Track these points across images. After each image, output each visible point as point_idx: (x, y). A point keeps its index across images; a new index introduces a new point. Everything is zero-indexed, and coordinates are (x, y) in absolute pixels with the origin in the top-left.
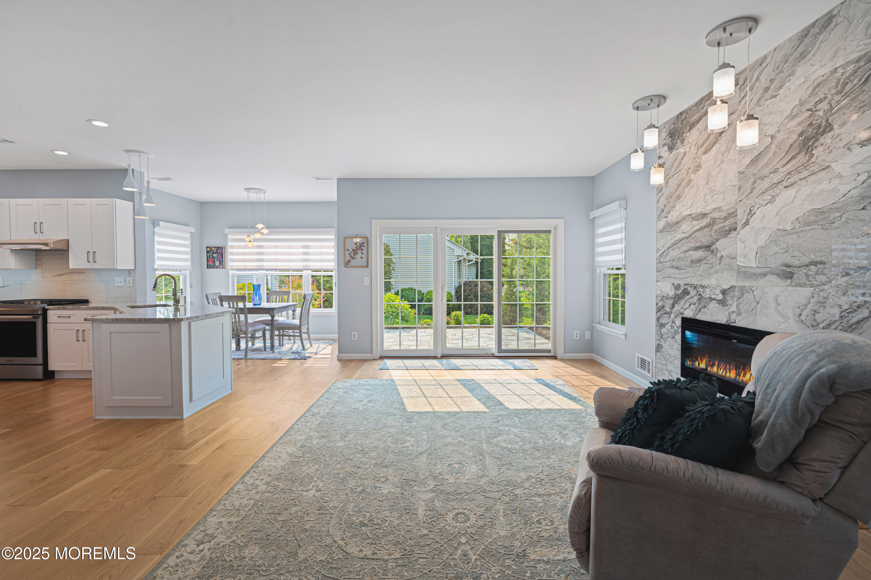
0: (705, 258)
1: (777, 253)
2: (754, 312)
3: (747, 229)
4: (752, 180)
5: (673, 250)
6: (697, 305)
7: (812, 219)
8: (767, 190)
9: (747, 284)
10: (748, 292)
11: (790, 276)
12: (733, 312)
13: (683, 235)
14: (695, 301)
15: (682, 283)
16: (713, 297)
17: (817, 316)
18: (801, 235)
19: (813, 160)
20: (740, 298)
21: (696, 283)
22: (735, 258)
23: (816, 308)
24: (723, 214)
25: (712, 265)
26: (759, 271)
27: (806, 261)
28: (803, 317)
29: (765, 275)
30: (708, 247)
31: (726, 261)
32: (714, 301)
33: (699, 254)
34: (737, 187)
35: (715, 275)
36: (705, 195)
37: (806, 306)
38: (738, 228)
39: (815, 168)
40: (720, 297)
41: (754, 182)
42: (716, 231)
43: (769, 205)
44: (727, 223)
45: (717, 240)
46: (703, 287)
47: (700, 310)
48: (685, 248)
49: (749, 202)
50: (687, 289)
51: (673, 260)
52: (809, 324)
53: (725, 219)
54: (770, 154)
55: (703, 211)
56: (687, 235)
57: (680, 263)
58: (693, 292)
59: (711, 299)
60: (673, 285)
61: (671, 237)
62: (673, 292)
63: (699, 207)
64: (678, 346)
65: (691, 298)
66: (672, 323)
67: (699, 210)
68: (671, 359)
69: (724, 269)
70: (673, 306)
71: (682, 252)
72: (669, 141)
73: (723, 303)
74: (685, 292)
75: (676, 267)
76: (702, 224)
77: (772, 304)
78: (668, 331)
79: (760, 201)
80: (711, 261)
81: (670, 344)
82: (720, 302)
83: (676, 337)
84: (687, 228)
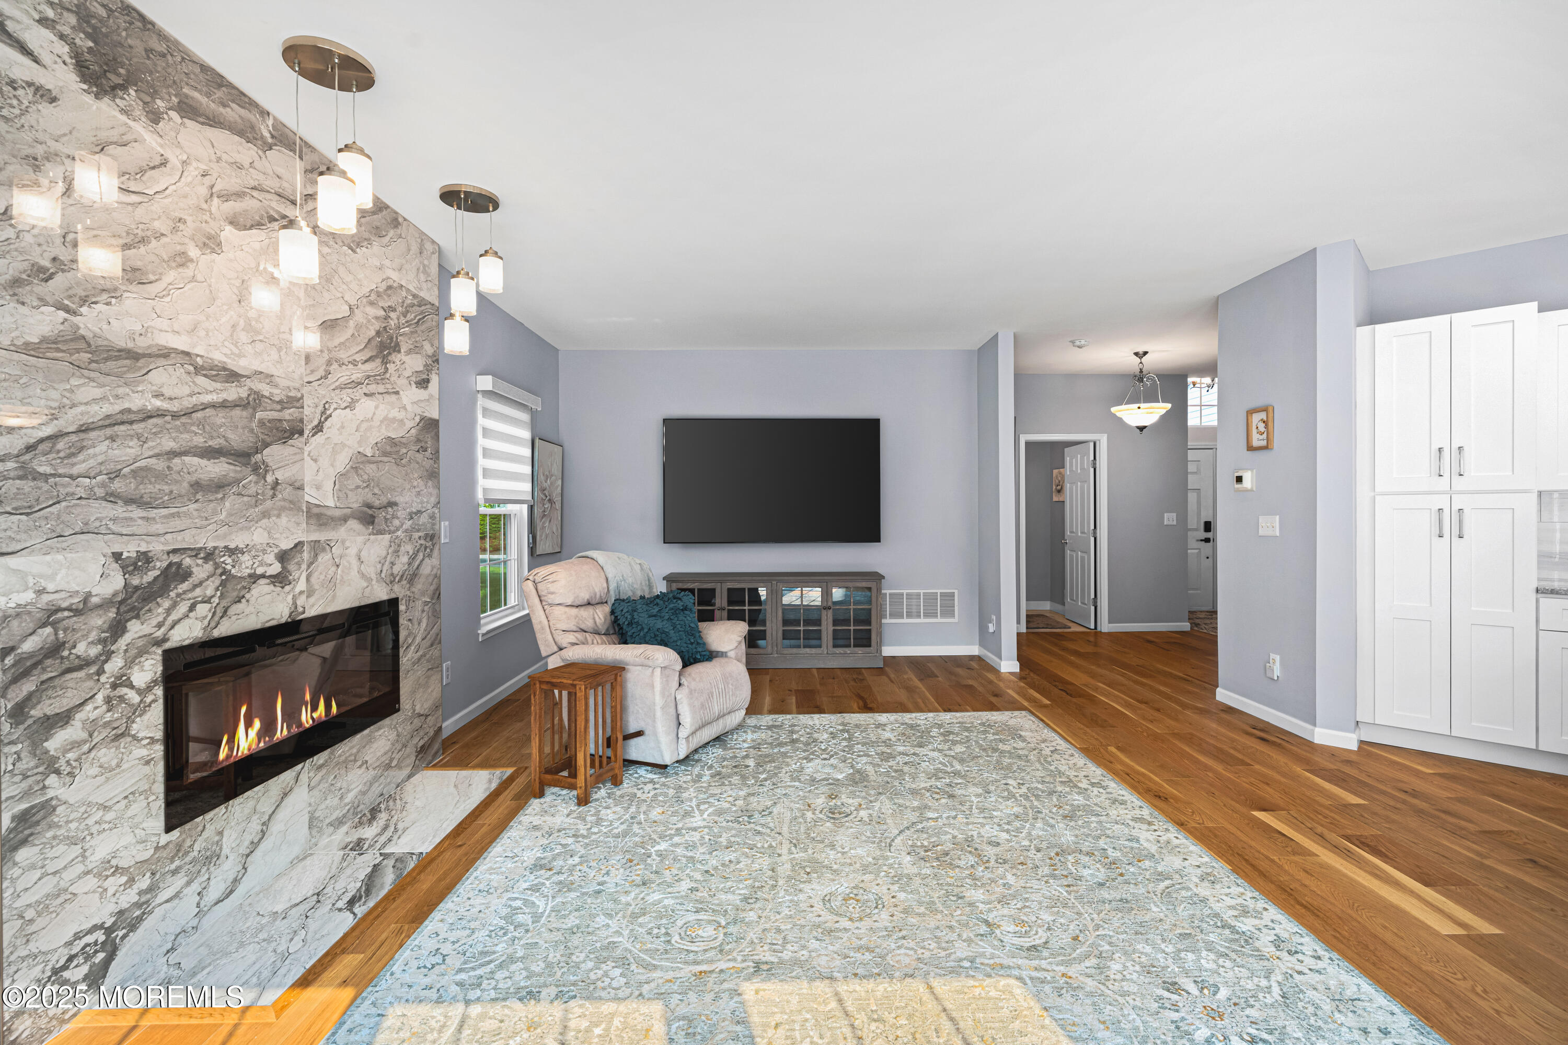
0: (238, 481)
1: (358, 487)
2: (332, 583)
3: (319, 438)
4: (326, 356)
5: (112, 439)
6: (216, 600)
7: (388, 448)
8: (345, 386)
9: (321, 536)
10: (323, 549)
11: (371, 520)
12: (301, 593)
13: (158, 403)
14: (209, 592)
15: (157, 547)
16: (260, 571)
17: (394, 569)
18: (380, 465)
19: (388, 375)
20: (312, 563)
21: (210, 545)
22: (301, 488)
23: (392, 559)
24: (278, 394)
25: (255, 499)
26: (338, 513)
27: (384, 501)
28: (383, 575)
29: (345, 519)
30: (242, 456)
31: (286, 492)
32: (262, 581)
33: (217, 469)
34: (303, 354)
35: (264, 522)
36: (232, 326)
37: (386, 557)
38: (306, 432)
40: (276, 568)
41: (330, 362)
42: (262, 423)
43: (348, 410)
44: (287, 414)
45: (267, 445)
46: (232, 552)
47: (225, 612)
48: (169, 444)
49: (323, 392)
50: (179, 565)
51: (115, 475)
52: (388, 580)
53: (282, 404)
54: (349, 333)
55: (232, 365)
56: (174, 407)
57: (149, 489)
58: (201, 570)
59: (255, 578)
60: (117, 556)
61: (97, 392)
62: (116, 582)
63: (216, 348)
64: (144, 752)
65: (195, 586)
66: (114, 686)
67: (218, 357)
68: (110, 816)
69: (283, 509)
70: (117, 629)
71: (157, 456)
72: (82, 42)
73: (281, 579)
74: (172, 575)
75: (127, 501)
76: (224, 395)
77: (355, 564)
78: (93, 727)
79: (337, 399)
80: (253, 489)
81: (103, 768)
82: (273, 579)
83: (134, 727)
84: (170, 385)
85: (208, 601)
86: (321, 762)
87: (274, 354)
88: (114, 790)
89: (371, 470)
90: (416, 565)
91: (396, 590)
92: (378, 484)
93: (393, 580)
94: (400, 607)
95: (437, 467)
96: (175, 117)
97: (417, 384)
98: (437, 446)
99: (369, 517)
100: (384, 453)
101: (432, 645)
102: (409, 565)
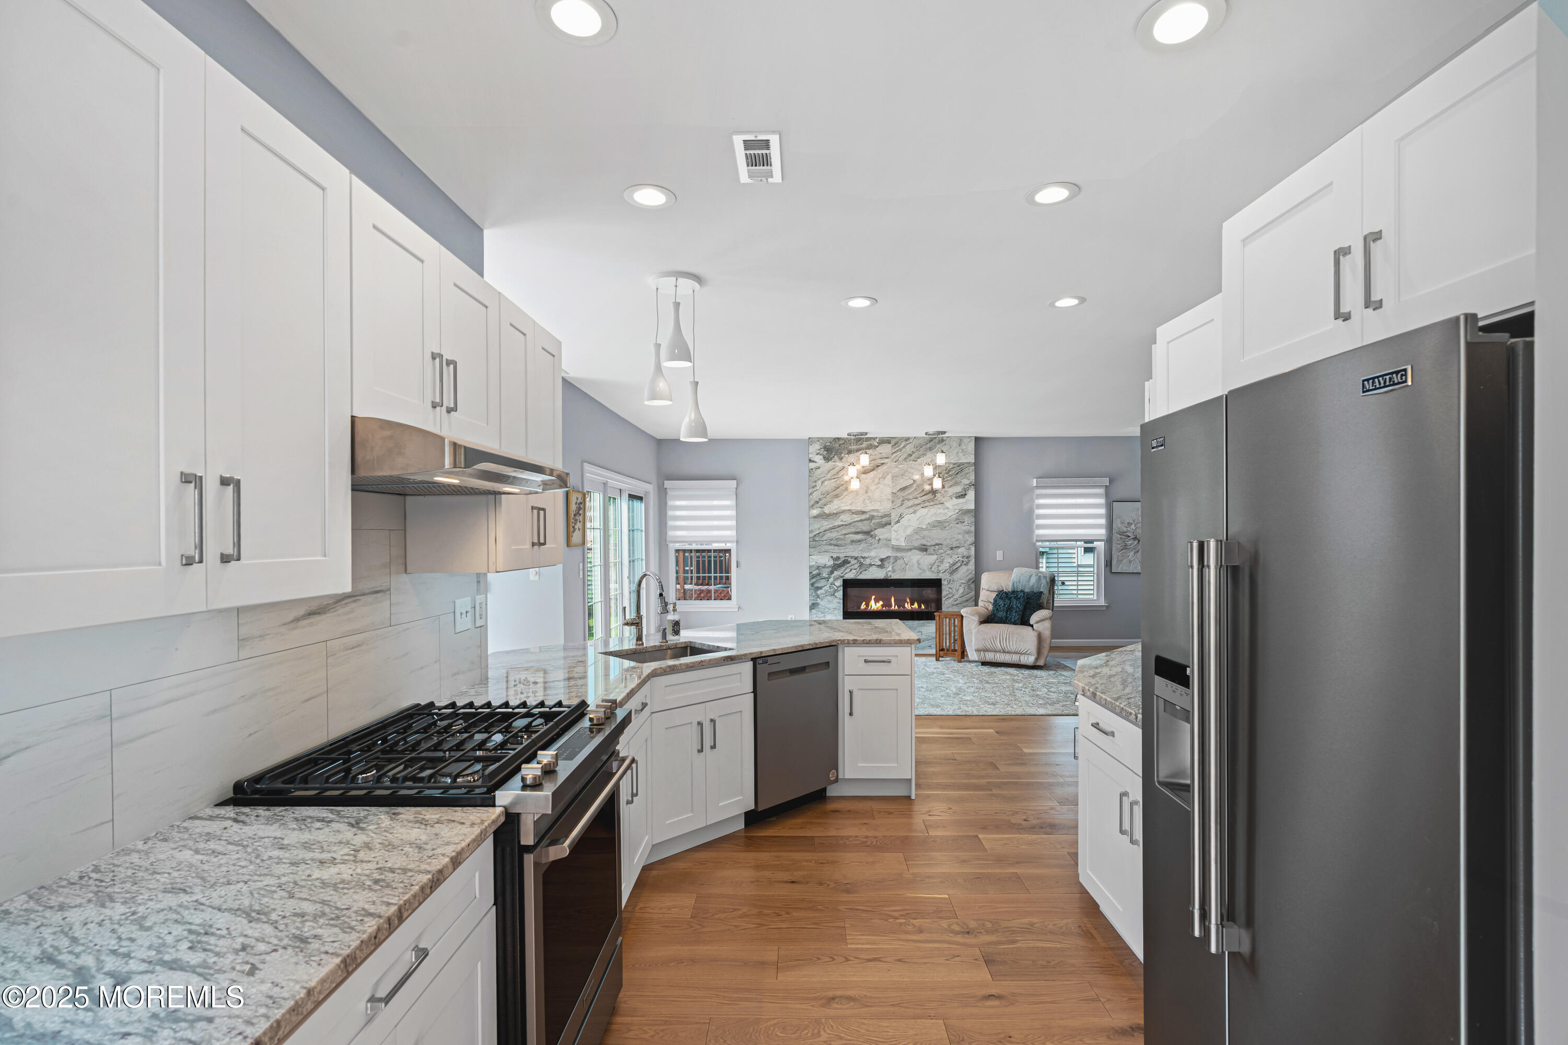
0: (865, 540)
1: (918, 539)
2: (904, 569)
3: (898, 525)
4: (901, 499)
5: (831, 532)
6: (859, 570)
7: (936, 524)
8: (911, 506)
9: (899, 555)
10: (900, 559)
11: (926, 550)
12: (890, 571)
13: (842, 523)
14: (856, 567)
15: (841, 556)
16: (873, 563)
17: (940, 568)
18: (931, 531)
19: (936, 498)
20: (895, 563)
21: (856, 556)
22: (890, 540)
23: (939, 564)
24: (880, 514)
25: (871, 544)
26: (907, 547)
27: (934, 543)
28: (933, 569)
29: (911, 550)
30: (867, 533)
31: (884, 542)
32: (875, 567)
33: (860, 537)
34: (891, 501)
35: (875, 550)
36: (864, 500)
37: (934, 564)
38: (892, 524)
39: (937, 502)
40: (879, 563)
41: (903, 501)
42: (875, 523)
43: (913, 514)
44: (884, 520)
45: (876, 529)
46: (863, 558)
47: (863, 573)
48: (845, 532)
49: (900, 510)
50: (847, 560)
51: (832, 540)
52: (935, 572)
53: (882, 517)
54: (913, 489)
55: (863, 510)
56: (847, 523)
57: (839, 543)
58: (853, 562)
59: (871, 565)
60: (832, 557)
61: (828, 523)
62: (831, 563)
63: (858, 507)
64: (838, 601)
65: (852, 566)
66: (831, 584)
67: (859, 509)
68: (830, 611)
69: (882, 546)
70: (832, 572)
71: (842, 535)
72: (825, 453)
73: (881, 566)
74: (846, 562)
75: (835, 545)
76: (861, 518)
77: (916, 565)
78: (826, 592)
79: (907, 511)
80: (870, 542)
81: (829, 601)
82: (879, 566)
83: (836, 594)
84: (846, 518)
85: (856, 569)
87: (879, 503)
88: (831, 606)
89: (926, 533)
90: (955, 568)
91: (940, 576)
92: (930, 537)
93: (939, 572)
94: (943, 582)
95: (973, 528)
96: (847, 456)
97: (957, 497)
98: (973, 520)
99: (924, 549)
100: (934, 526)
101: (967, 601)
102: (950, 567)
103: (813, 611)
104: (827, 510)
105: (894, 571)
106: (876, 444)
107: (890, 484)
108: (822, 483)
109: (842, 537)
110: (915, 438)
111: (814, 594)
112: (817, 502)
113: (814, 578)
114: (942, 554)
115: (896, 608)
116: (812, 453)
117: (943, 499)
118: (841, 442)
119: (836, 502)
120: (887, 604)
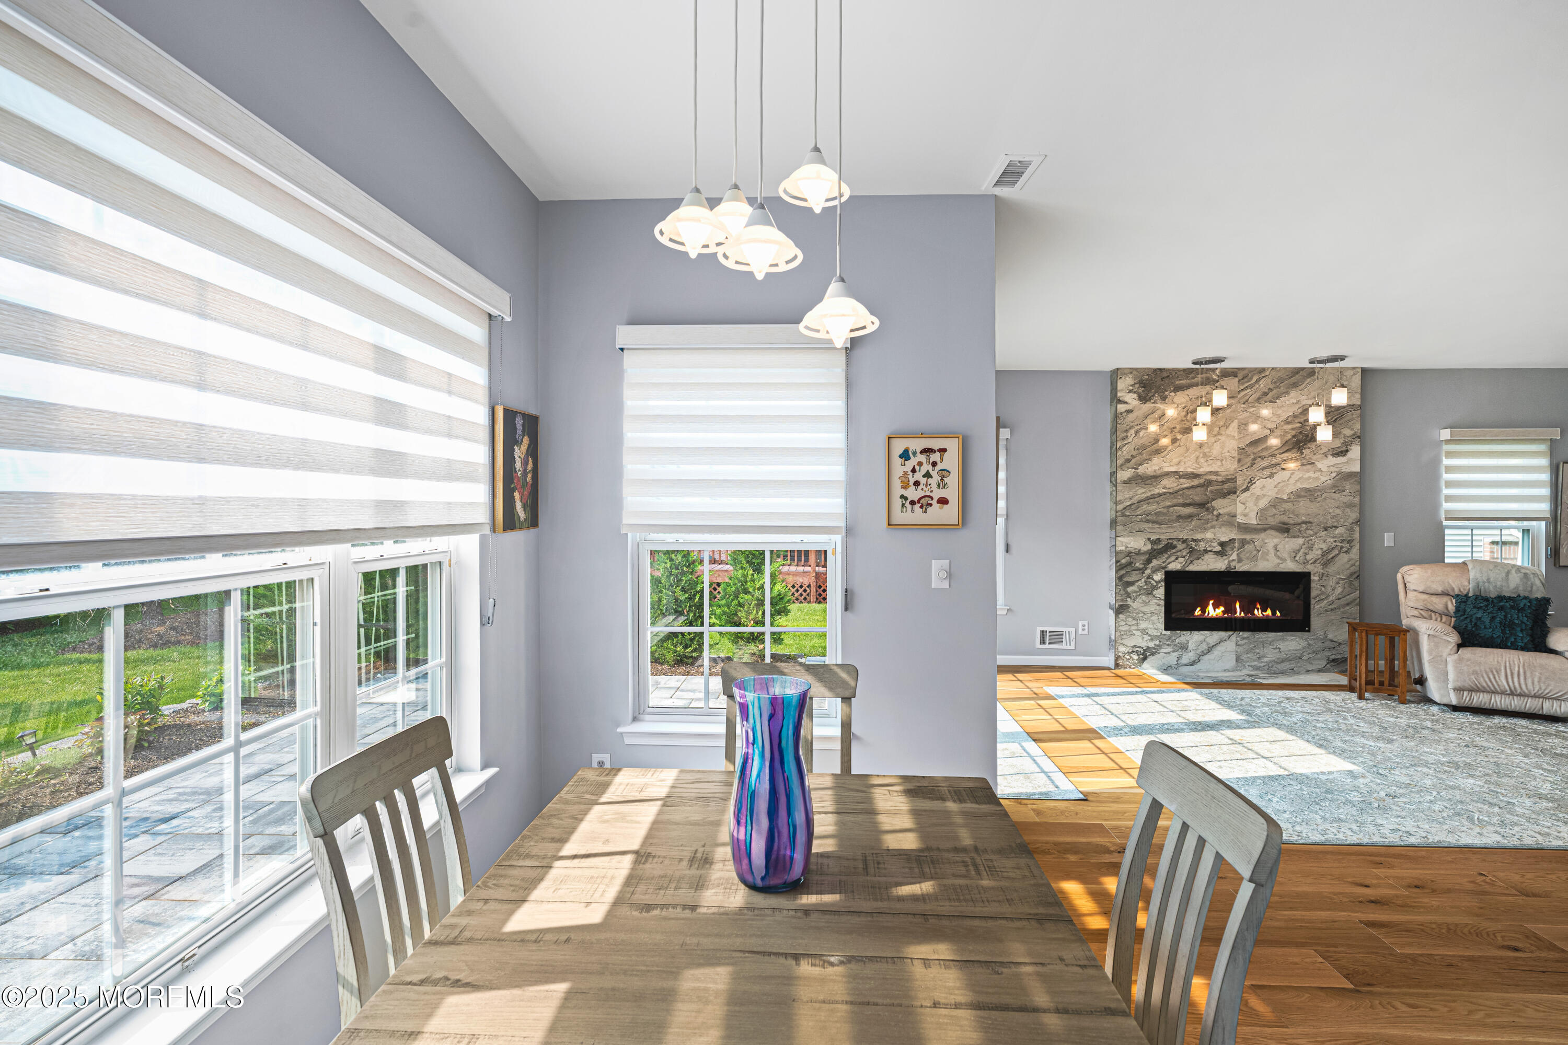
0: (1198, 515)
1: (1275, 514)
2: (1255, 558)
3: (1246, 494)
4: (1252, 457)
5: (1148, 504)
6: (1188, 558)
7: (1303, 494)
8: (1266, 468)
9: (1247, 537)
10: (1249, 543)
11: (1287, 530)
12: (1233, 560)
13: (1164, 491)
14: (1184, 554)
15: (1163, 537)
16: (1209, 549)
17: (1307, 557)
18: (1295, 503)
19: (1303, 456)
20: (1241, 549)
21: (1185, 537)
22: (1235, 516)
23: (1306, 551)
24: (1220, 478)
25: (1207, 522)
26: (1259, 527)
27: (1299, 521)
28: (1297, 558)
29: (1265, 530)
30: (1202, 505)
31: (1225, 518)
32: (1211, 553)
33: (1190, 510)
34: (1236, 459)
35: (1212, 530)
36: (1197, 458)
37: (1299, 550)
38: (1238, 492)
39: (1305, 462)
40: (1219, 548)
41: (1254, 459)
42: (1211, 491)
43: (1268, 479)
44: (1226, 486)
45: (1214, 500)
46: (1195, 541)
47: (1192, 563)
48: (1169, 503)
49: (1250, 473)
50: (1172, 543)
51: (1150, 514)
52: (1301, 562)
53: (1223, 483)
55: (1196, 472)
56: (1171, 491)
57: (1161, 518)
58: (1180, 546)
59: (1206, 551)
60: (1149, 539)
61: (1144, 490)
62: (1149, 547)
63: (1189, 467)
64: (1157, 601)
65: (1178, 551)
66: (1148, 578)
67: (1189, 470)
68: (1145, 616)
69: (1223, 525)
70: (1149, 561)
71: (1163, 508)
72: (1141, 390)
73: (1221, 553)
74: (1169, 547)
75: (1153, 522)
76: (1193, 484)
77: (1272, 551)
78: (1140, 588)
79: (1260, 474)
80: (1206, 517)
81: (1144, 602)
82: (1217, 553)
83: (1154, 593)
84: (1169, 484)
85: (1184, 557)
86: (1245, 636)
87: (1219, 463)
88: (1148, 610)
89: (1286, 506)
90: (1331, 556)
91: (1309, 568)
92: (1293, 513)
93: (1306, 562)
94: (1313, 578)
95: (1357, 500)
96: (1172, 394)
97: (1334, 455)
98: (1358, 487)
99: (1284, 529)
100: (1299, 497)
101: (1348, 604)
102: (1323, 556)
103: (1121, 616)
104: (1142, 470)
105: (1240, 560)
106: (1215, 377)
107: (1236, 434)
108: (1137, 433)
109: (1165, 510)
110: (1273, 369)
111: (1122, 592)
112: (1128, 461)
113: (1122, 568)
114: (1311, 536)
115: (1243, 614)
116: (1121, 391)
117: (1315, 457)
118: (1165, 374)
119: (1156, 460)
120: (1230, 609)
